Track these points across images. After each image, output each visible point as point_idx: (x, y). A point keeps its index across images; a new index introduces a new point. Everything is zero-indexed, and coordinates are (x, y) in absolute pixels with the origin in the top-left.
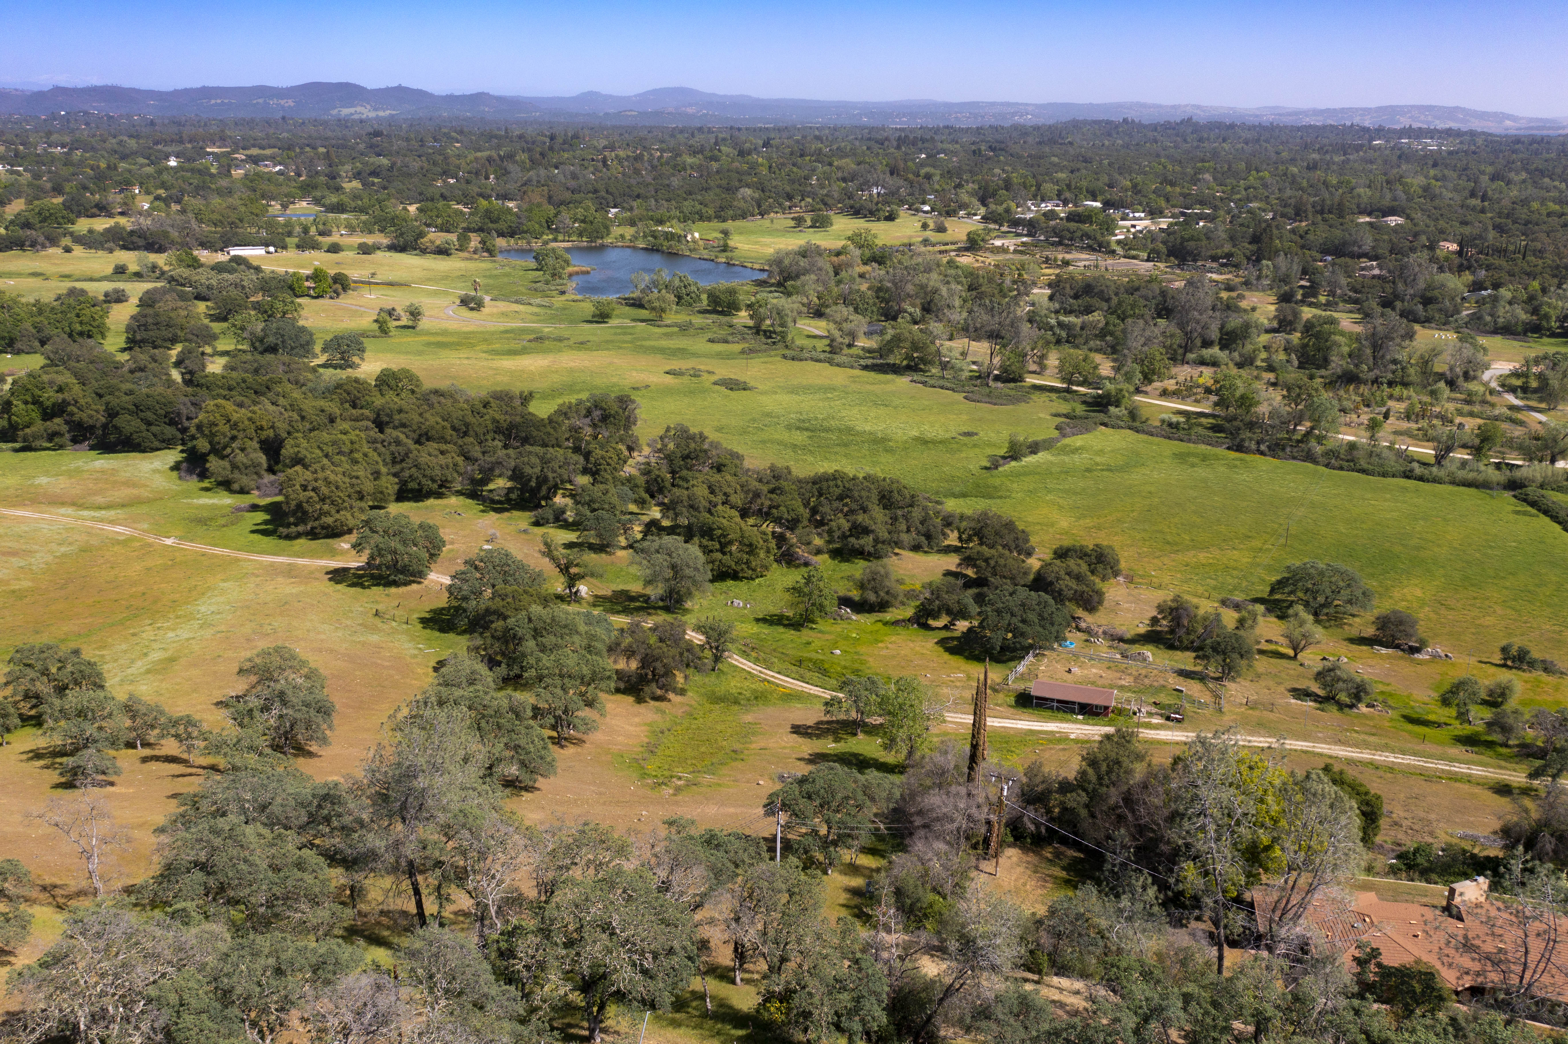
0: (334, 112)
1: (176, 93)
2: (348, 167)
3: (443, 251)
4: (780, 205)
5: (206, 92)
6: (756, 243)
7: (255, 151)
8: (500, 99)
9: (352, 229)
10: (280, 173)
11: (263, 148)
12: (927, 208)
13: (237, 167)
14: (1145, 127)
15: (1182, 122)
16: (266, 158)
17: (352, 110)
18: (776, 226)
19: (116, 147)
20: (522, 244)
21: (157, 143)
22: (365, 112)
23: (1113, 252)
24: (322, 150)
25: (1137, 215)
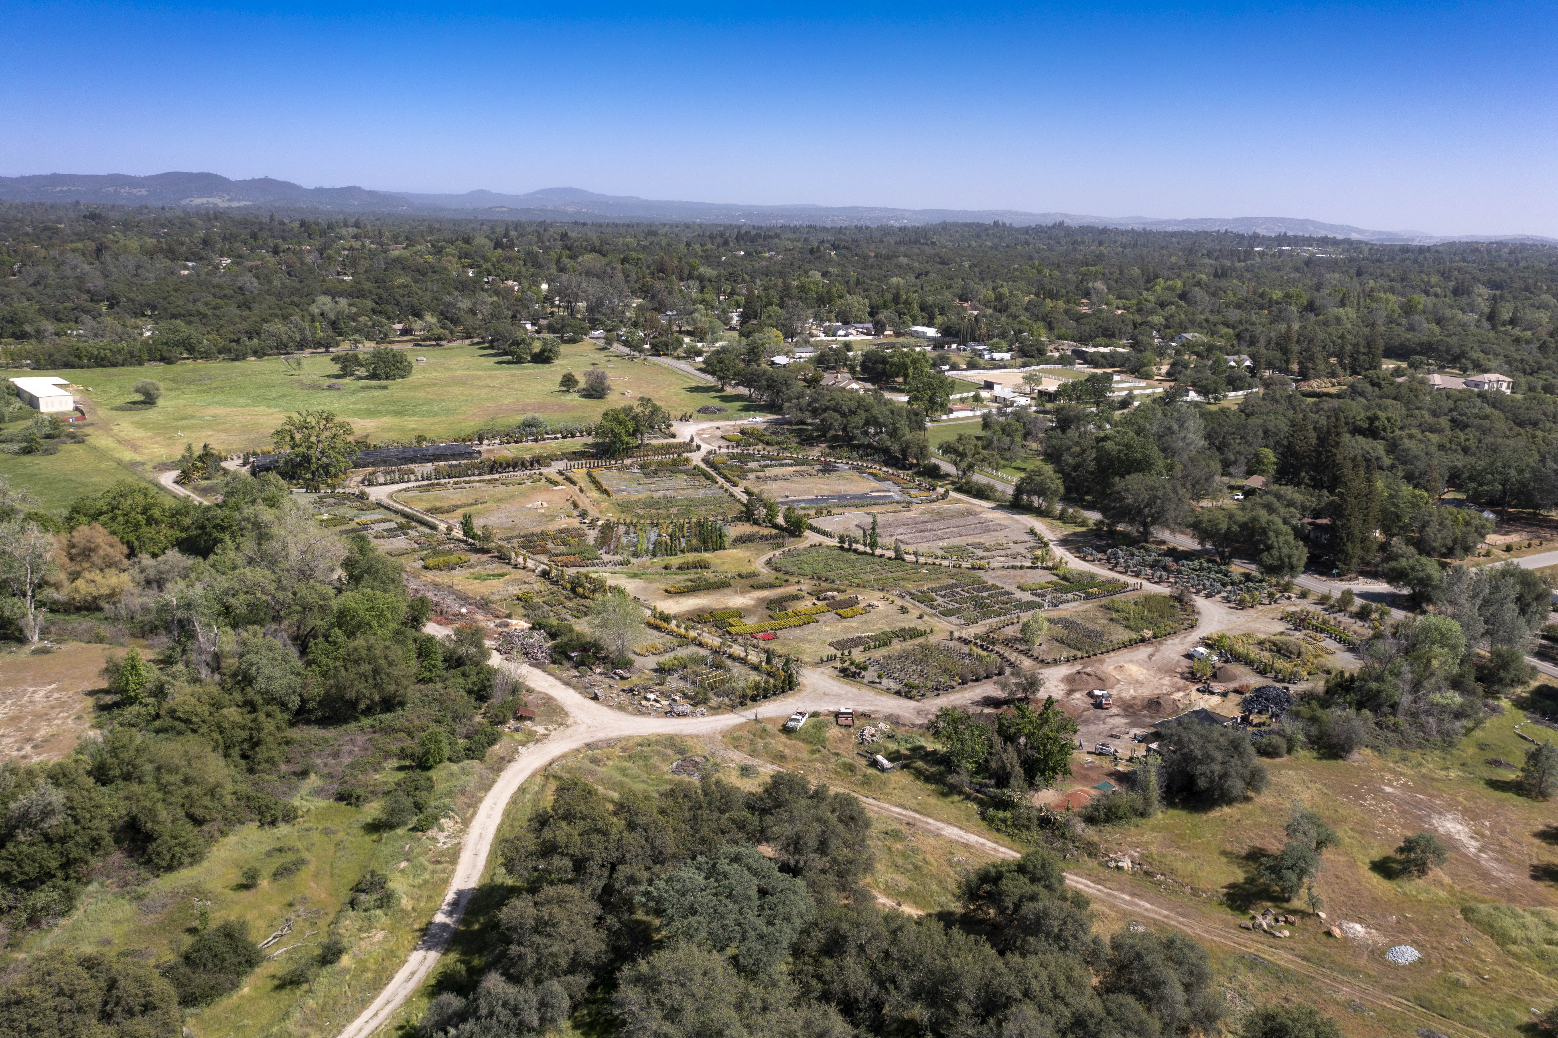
1: (22, 179)
5: (55, 179)
8: (371, 193)
14: (1017, 230)
25: (997, 356)
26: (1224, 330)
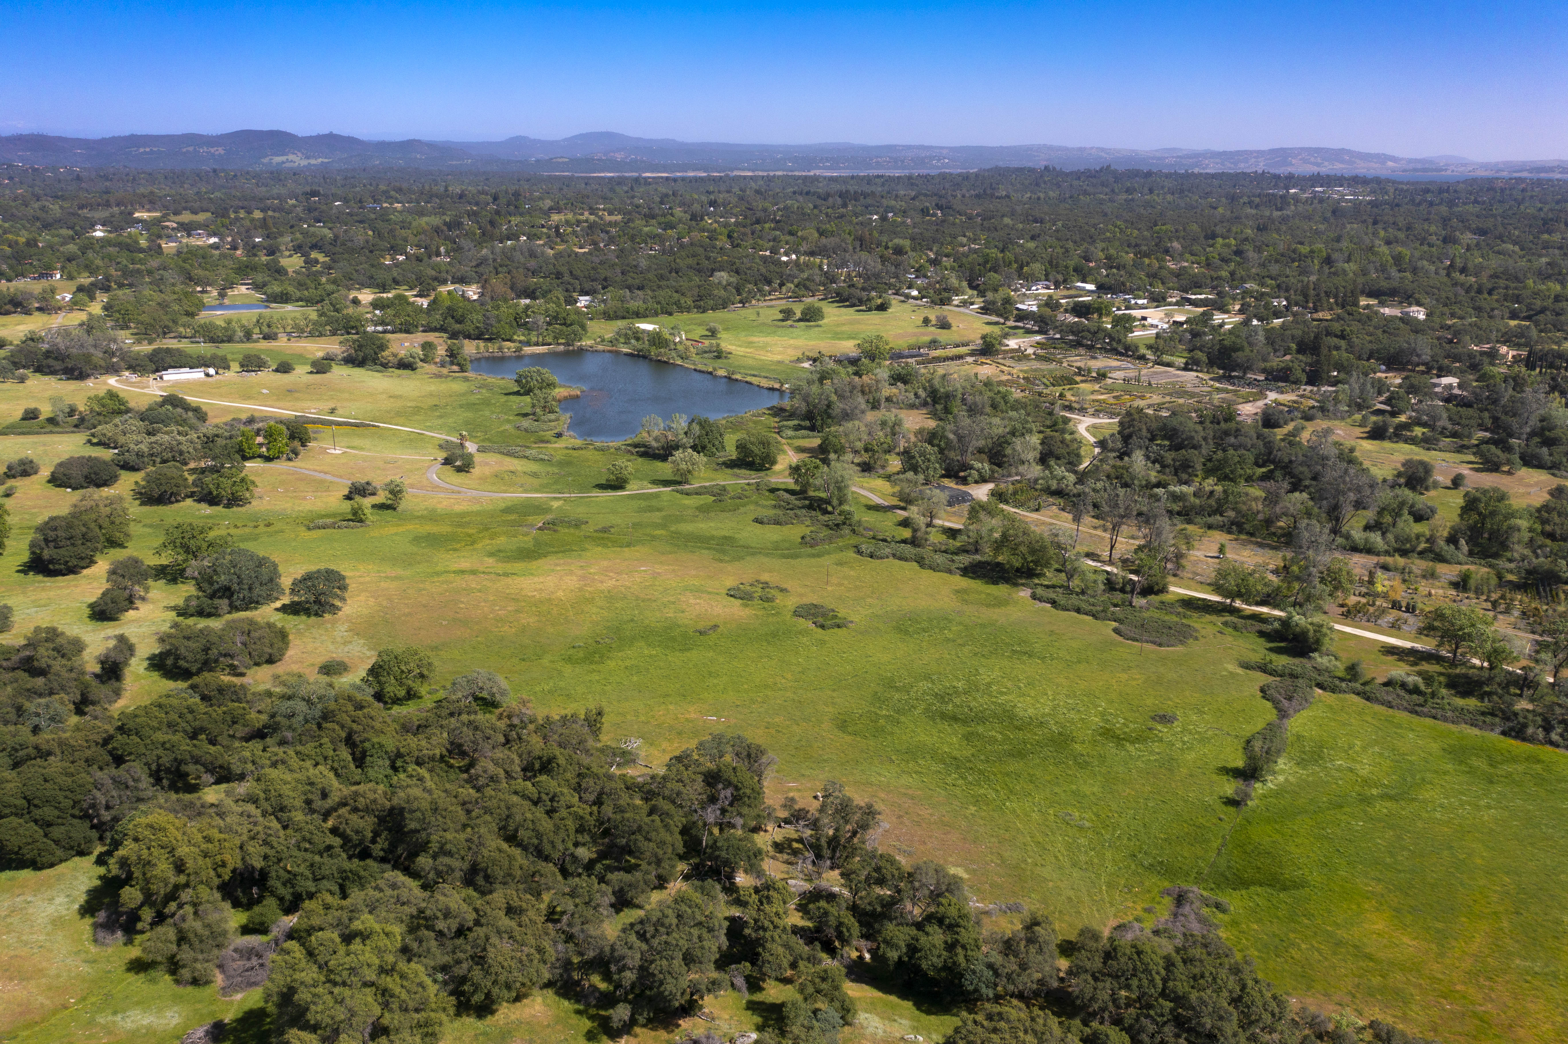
0: (266, 160)
1: (103, 142)
2: (287, 239)
3: (405, 365)
4: (759, 290)
5: (134, 140)
6: (750, 344)
7: (186, 217)
8: (431, 145)
9: (299, 331)
10: (215, 246)
11: (195, 213)
12: (915, 293)
13: (169, 238)
14: (1067, 175)
15: (1101, 170)
16: (199, 226)
17: (284, 158)
18: (762, 319)
19: (39, 213)
20: (493, 347)
21: (81, 207)
22: (296, 160)
23: (1142, 358)
24: (258, 215)
25: (1140, 302)
26: (1269, 282)
